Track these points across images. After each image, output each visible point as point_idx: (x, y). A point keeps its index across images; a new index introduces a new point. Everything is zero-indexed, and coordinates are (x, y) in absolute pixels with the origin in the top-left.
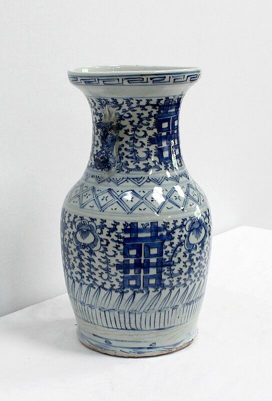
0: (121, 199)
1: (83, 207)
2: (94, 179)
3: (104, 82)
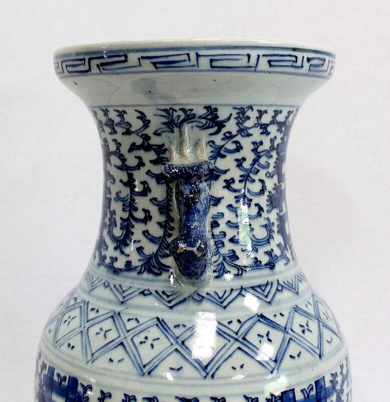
0: (244, 339)
1: (149, 373)
2: (150, 301)
3: (212, 61)
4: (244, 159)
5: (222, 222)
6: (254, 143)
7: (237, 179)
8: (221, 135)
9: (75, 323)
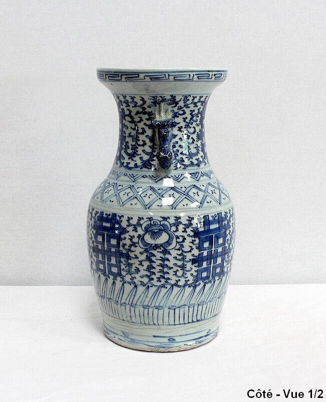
0: (187, 194)
1: (149, 208)
2: (147, 180)
3: (174, 77)
4: (186, 118)
5: (177, 146)
6: (191, 111)
7: (184, 126)
8: (177, 108)
9: (112, 192)
